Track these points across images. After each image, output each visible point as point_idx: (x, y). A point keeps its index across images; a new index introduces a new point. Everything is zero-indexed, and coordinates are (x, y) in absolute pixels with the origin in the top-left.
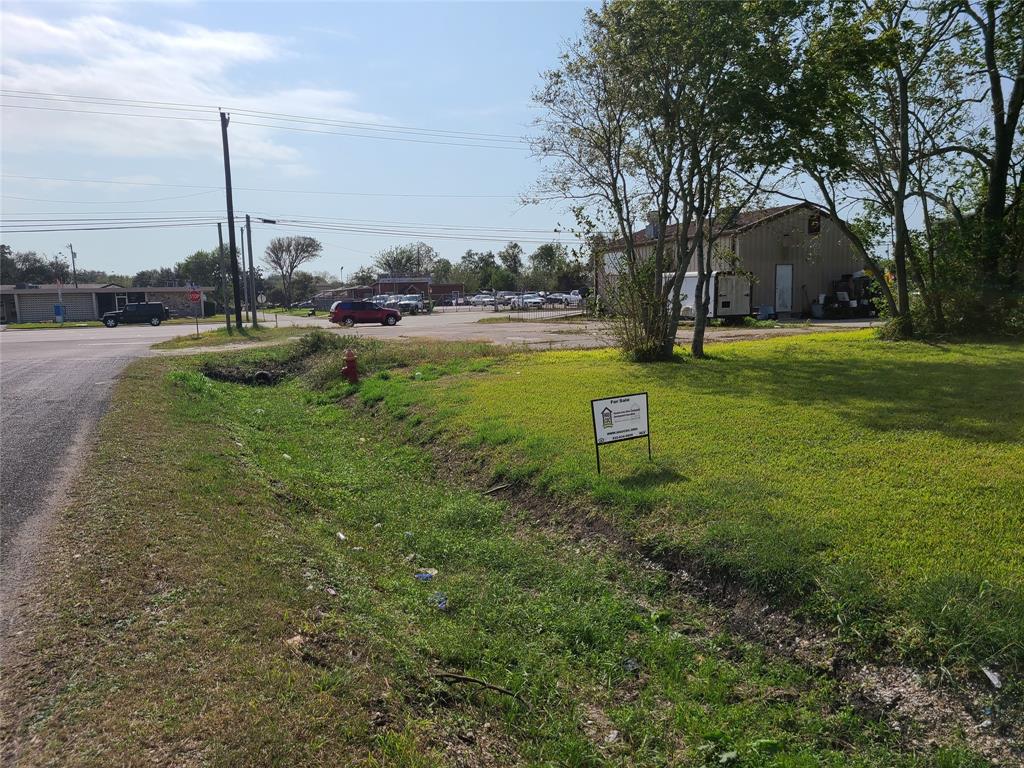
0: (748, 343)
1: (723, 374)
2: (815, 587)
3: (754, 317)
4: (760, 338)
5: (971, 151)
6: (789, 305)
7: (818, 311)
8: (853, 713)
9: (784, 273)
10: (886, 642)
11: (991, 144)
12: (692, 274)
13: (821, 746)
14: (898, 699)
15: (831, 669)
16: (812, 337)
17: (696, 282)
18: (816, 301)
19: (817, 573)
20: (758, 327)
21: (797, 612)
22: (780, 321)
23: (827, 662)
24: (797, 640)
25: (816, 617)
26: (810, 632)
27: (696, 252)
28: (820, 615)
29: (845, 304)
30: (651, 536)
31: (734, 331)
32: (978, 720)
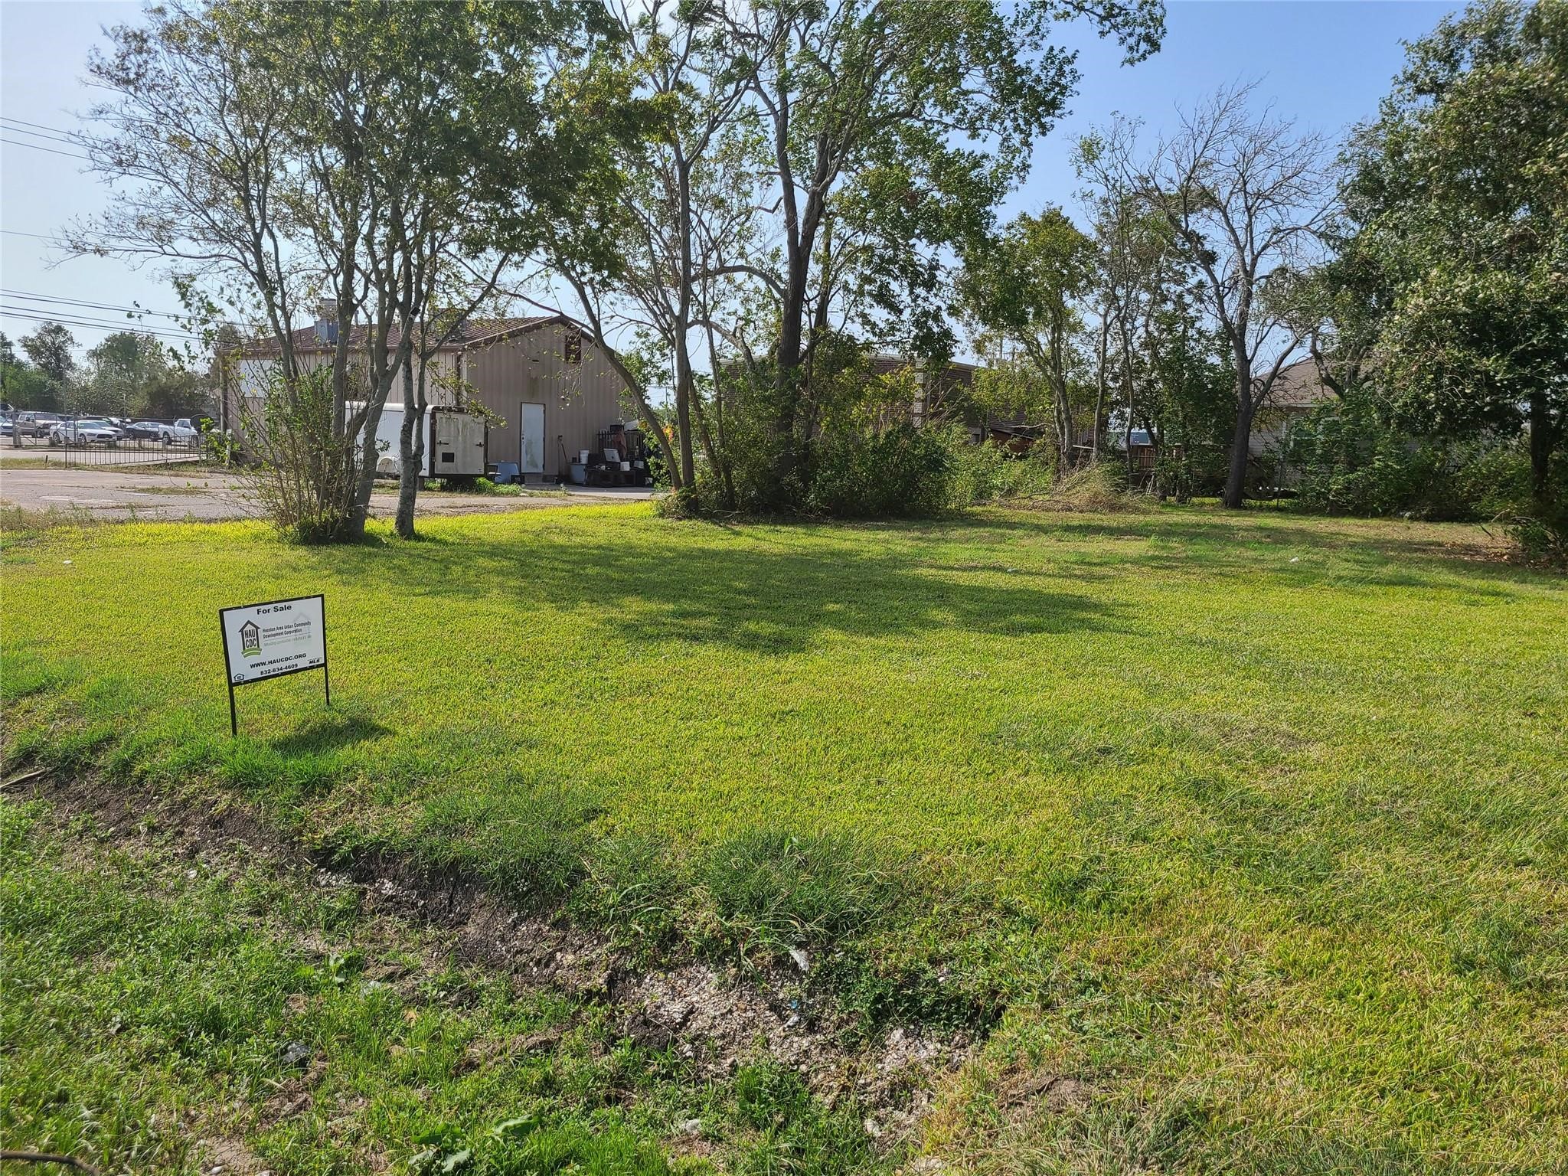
0: (481, 517)
1: (446, 564)
2: (581, 872)
3: (491, 478)
4: (501, 510)
5: (763, 275)
6: (540, 463)
7: (579, 473)
8: (633, 1046)
9: (533, 415)
10: (673, 936)
11: (783, 269)
12: (395, 406)
13: (592, 1104)
14: (690, 1013)
15: (605, 989)
16: (574, 510)
17: (401, 421)
18: (576, 460)
19: (584, 853)
20: (495, 494)
21: (558, 915)
22: (528, 486)
23: (599, 980)
24: (559, 955)
25: (585, 918)
26: (577, 942)
27: (401, 372)
28: (589, 914)
29: (615, 466)
30: (330, 831)
31: (461, 499)
32: (783, 1019)
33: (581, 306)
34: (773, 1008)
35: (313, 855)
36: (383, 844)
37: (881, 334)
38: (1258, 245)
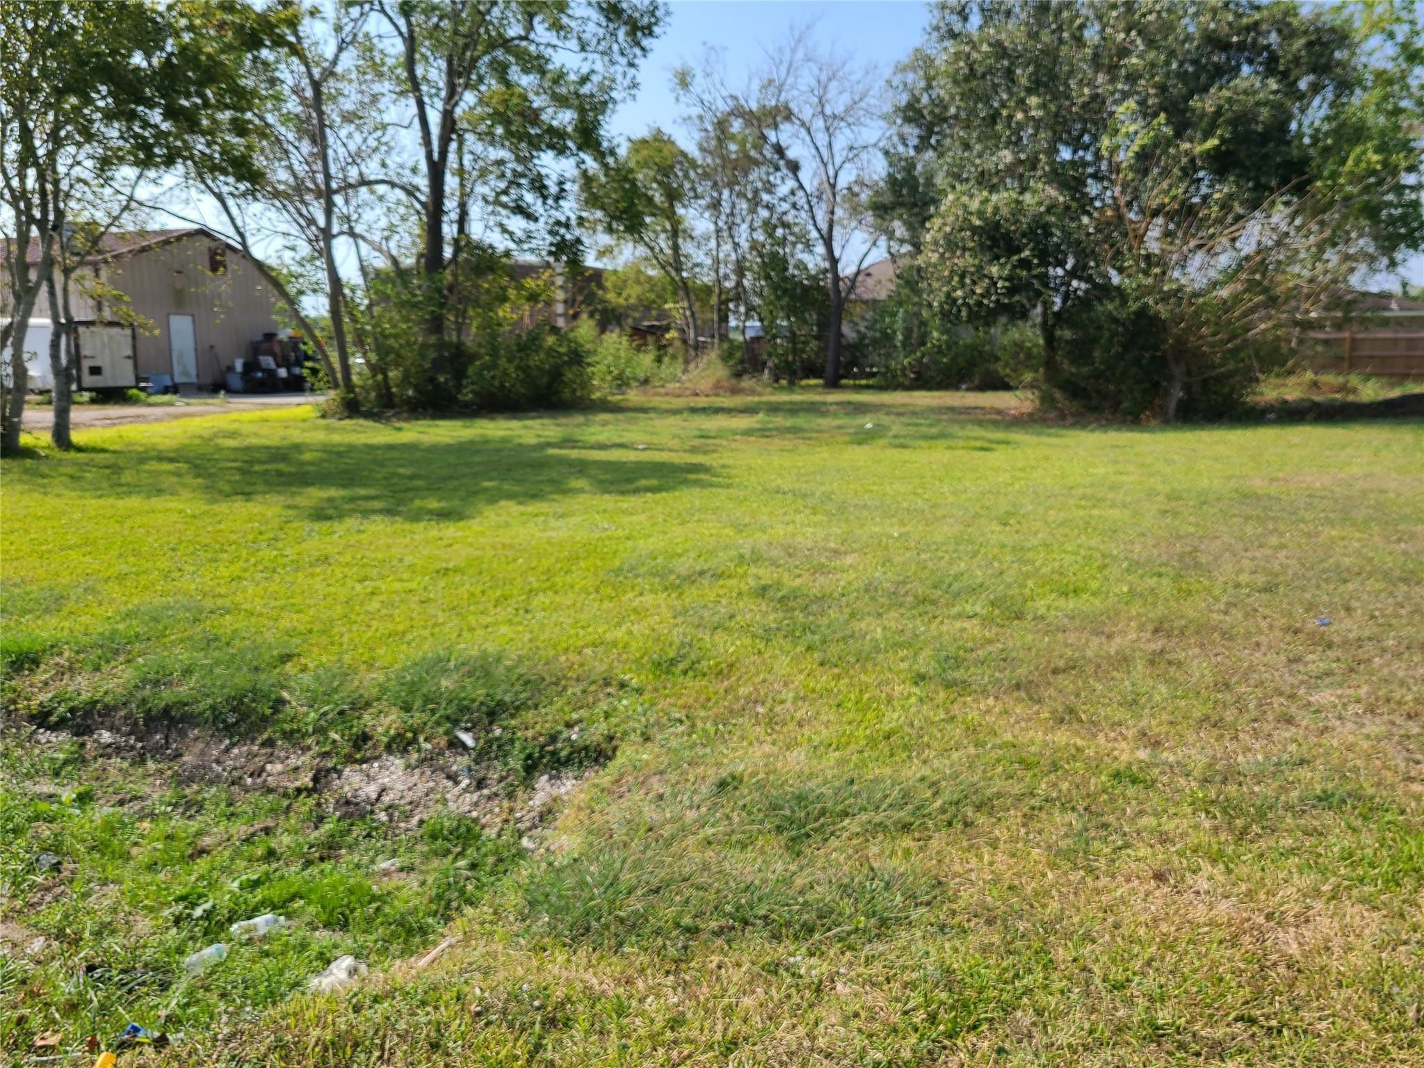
0: (142, 427)
1: (115, 469)
2: (282, 702)
3: (143, 389)
4: (158, 420)
5: (403, 188)
6: (193, 372)
7: (235, 382)
8: (339, 820)
9: (181, 327)
10: (365, 737)
12: (41, 321)
13: (308, 863)
14: (383, 790)
15: (311, 785)
16: (234, 416)
17: (47, 337)
18: (231, 369)
19: (283, 687)
20: (150, 405)
21: (265, 736)
22: (185, 395)
23: (306, 780)
24: (269, 767)
25: (287, 735)
26: (283, 754)
27: (44, 288)
28: (292, 732)
29: (271, 373)
30: (44, 697)
31: (114, 411)
32: (457, 783)
33: (225, 217)
34: (449, 777)
35: (32, 718)
36: (97, 702)
37: (519, 242)
38: (838, 161)
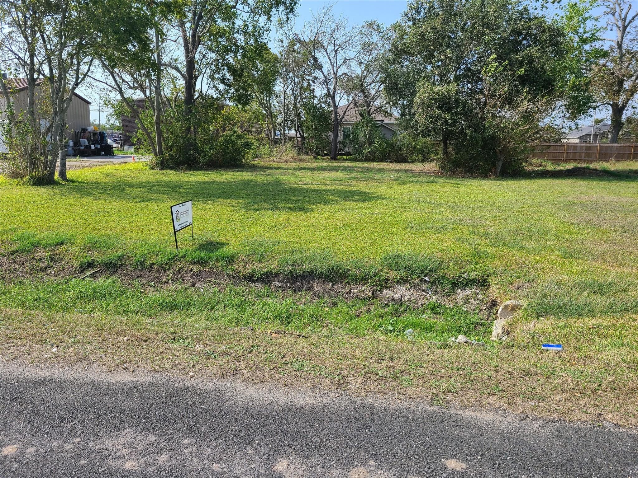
15: (372, 296)
21: (346, 281)
23: (370, 294)
24: (352, 291)
25: (355, 281)
26: (355, 287)
28: (357, 279)
30: (248, 271)
32: (427, 293)
34: (423, 291)
35: (244, 279)
38: (339, 64)
